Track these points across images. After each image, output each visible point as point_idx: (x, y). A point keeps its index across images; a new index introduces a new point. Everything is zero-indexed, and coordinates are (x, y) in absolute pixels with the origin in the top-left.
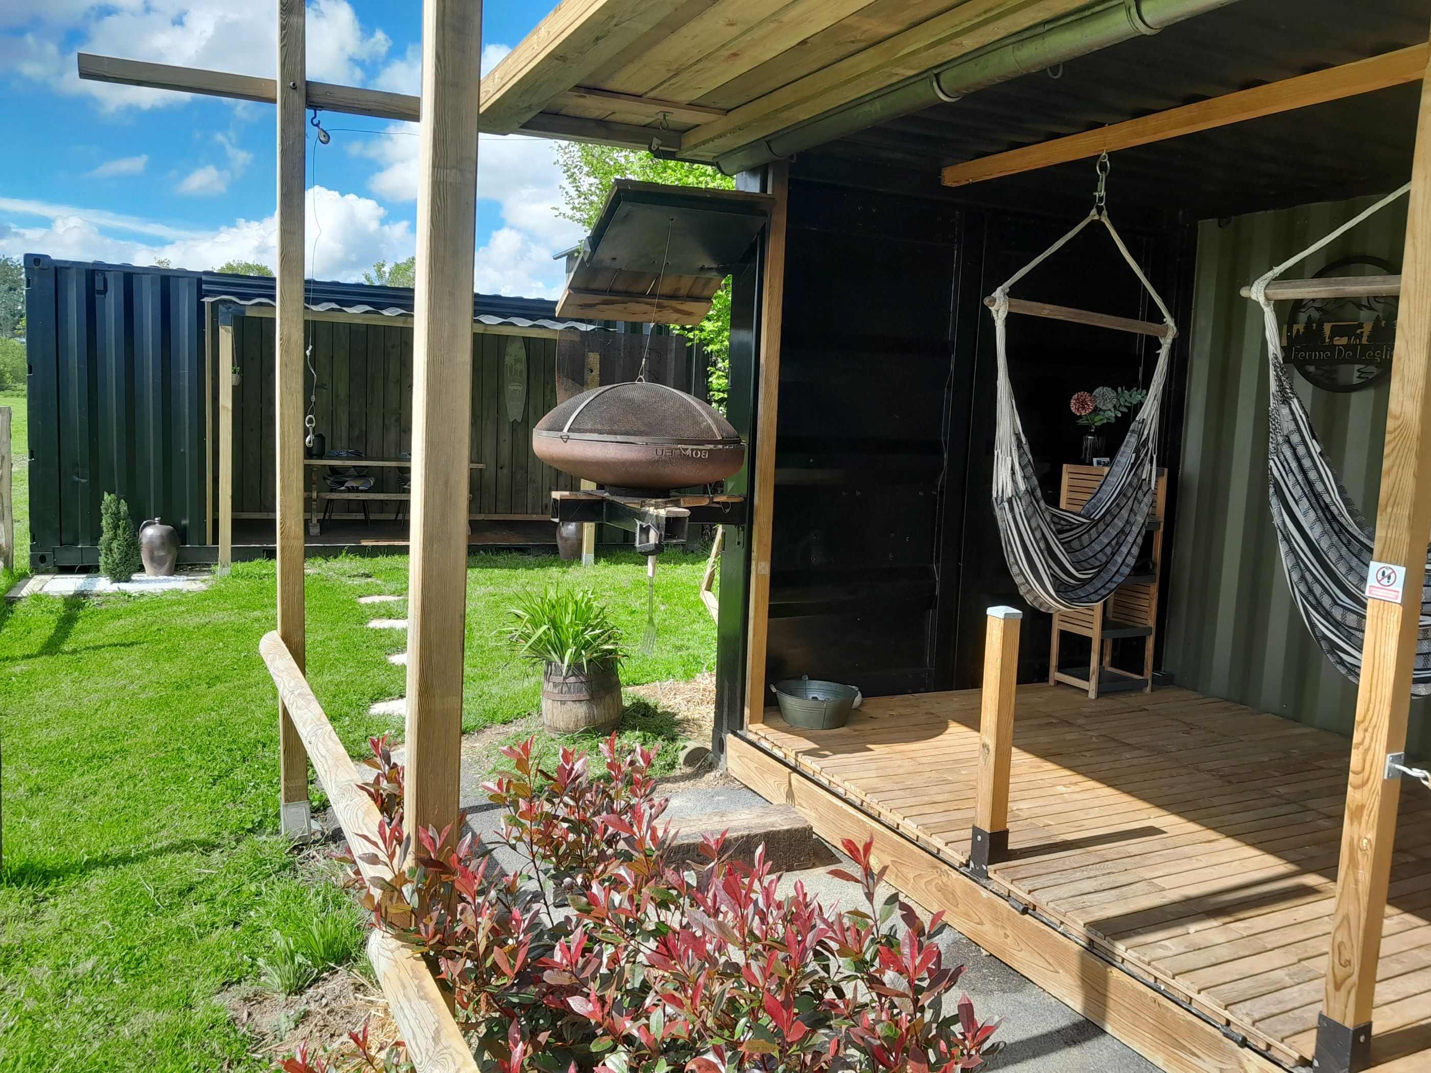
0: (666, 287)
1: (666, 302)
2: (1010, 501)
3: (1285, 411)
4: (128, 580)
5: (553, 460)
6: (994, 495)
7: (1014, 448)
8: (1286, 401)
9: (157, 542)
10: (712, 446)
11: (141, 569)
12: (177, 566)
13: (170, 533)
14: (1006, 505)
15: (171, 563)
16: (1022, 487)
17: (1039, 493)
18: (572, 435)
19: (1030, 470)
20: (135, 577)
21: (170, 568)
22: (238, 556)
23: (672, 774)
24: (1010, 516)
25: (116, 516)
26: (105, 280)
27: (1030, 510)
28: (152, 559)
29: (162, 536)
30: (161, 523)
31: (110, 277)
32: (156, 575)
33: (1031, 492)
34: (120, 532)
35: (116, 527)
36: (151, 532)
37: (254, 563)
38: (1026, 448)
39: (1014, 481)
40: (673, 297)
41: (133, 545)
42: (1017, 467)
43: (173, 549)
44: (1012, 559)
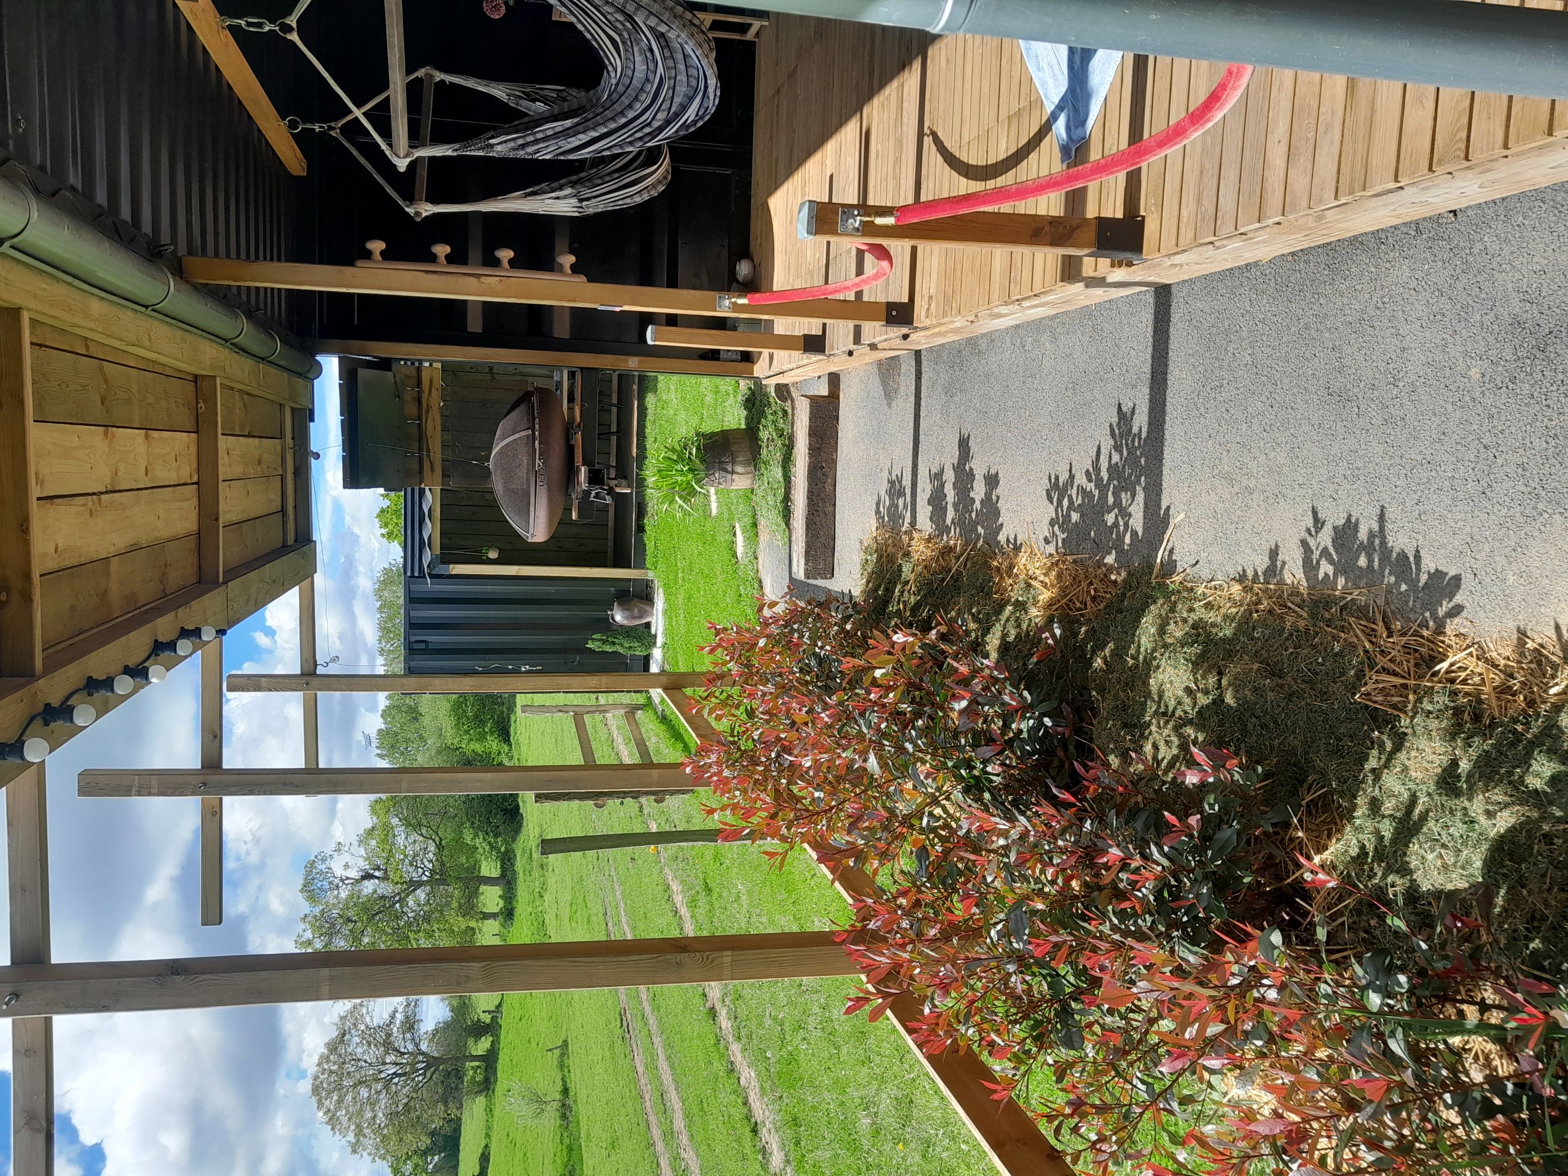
0: (411, 410)
1: (424, 405)
2: (581, 201)
3: (499, 148)
4: (655, 636)
5: (550, 526)
6: (577, 214)
7: (538, 197)
8: (492, 146)
9: (627, 613)
10: (537, 442)
11: (648, 625)
12: (647, 599)
13: (620, 604)
14: (584, 203)
15: (644, 604)
16: (568, 191)
17: (574, 178)
18: (531, 531)
19: (555, 185)
20: (653, 632)
21: (647, 604)
22: (641, 565)
23: (790, 411)
24: (594, 201)
25: (604, 642)
26: (417, 642)
27: (588, 184)
28: (640, 617)
29: (623, 610)
30: (612, 610)
31: (413, 639)
32: (652, 615)
33: (573, 184)
34: (617, 641)
35: (614, 643)
36: (619, 617)
37: (647, 542)
38: (536, 188)
39: (565, 197)
40: (419, 401)
41: (628, 632)
42: (553, 195)
43: (633, 602)
44: (628, 201)
